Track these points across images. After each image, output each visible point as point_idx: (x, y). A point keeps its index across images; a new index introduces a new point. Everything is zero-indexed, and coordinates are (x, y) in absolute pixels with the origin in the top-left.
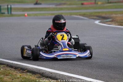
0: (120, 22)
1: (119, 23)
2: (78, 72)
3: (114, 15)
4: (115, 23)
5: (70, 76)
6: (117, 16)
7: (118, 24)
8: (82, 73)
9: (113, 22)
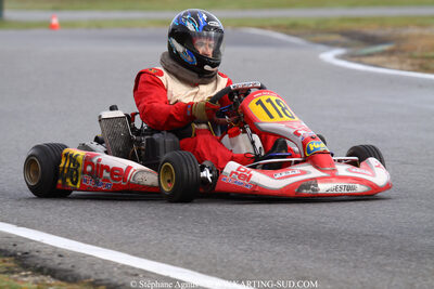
0: (423, 58)
1: (418, 61)
2: (175, 253)
3: (414, 31)
4: (402, 62)
5: (133, 268)
6: (427, 32)
7: (412, 65)
8: (190, 258)
9: (394, 58)
